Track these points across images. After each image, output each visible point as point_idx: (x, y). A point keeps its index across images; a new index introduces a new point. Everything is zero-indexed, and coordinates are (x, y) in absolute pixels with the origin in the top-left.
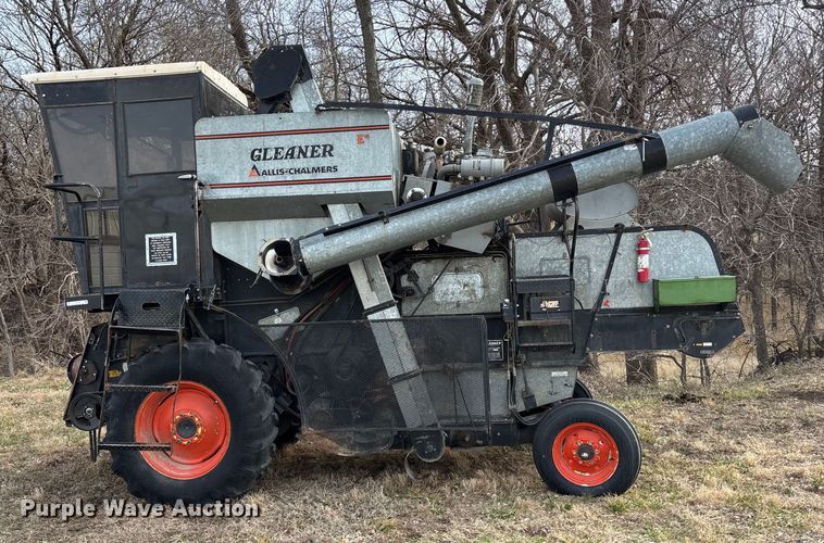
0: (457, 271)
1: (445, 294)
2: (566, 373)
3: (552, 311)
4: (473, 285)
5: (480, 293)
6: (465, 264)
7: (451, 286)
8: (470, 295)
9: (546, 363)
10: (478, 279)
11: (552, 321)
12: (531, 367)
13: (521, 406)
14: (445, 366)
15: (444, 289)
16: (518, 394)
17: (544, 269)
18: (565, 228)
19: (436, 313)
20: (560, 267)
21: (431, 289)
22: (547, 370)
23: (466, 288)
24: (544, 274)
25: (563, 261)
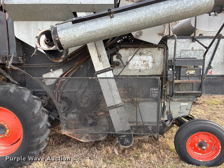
0: (140, 54)
1: (134, 65)
2: (187, 104)
4: (148, 61)
5: (151, 65)
6: (145, 51)
7: (137, 62)
8: (146, 66)
9: (179, 99)
10: (150, 59)
11: (192, 80)
12: (173, 101)
13: (166, 118)
14: (133, 100)
15: (134, 63)
16: (165, 113)
17: (182, 55)
18: (195, 35)
19: (129, 74)
20: (190, 54)
21: (128, 63)
22: (179, 103)
23: (144, 63)
24: (182, 57)
25: (192, 51)
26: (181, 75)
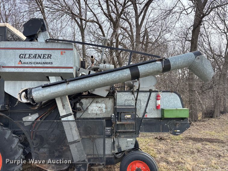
0: (97, 102)
1: (92, 110)
2: (132, 140)
3: (128, 119)
4: (102, 107)
5: (104, 110)
6: (100, 100)
7: (94, 108)
8: (101, 111)
9: (126, 136)
10: (103, 106)
11: (129, 122)
12: (120, 137)
13: (116, 151)
14: (90, 137)
15: (92, 108)
16: (116, 147)
17: (126, 103)
18: (133, 90)
19: (88, 117)
20: (131, 103)
21: (87, 108)
22: (126, 138)
23: (99, 109)
24: (126, 105)
25: (132, 101)
26: (122, 118)
